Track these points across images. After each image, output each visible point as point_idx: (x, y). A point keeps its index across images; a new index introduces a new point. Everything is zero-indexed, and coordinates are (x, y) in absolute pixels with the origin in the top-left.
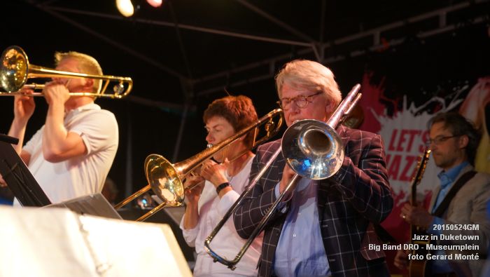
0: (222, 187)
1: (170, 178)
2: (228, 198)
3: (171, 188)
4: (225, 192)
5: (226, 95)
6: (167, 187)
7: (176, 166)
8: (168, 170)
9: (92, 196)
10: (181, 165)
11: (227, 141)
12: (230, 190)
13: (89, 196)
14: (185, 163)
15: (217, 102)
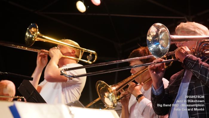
0: (139, 97)
1: (110, 93)
2: (143, 102)
3: (110, 98)
4: (141, 100)
5: (139, 47)
6: (108, 97)
7: (112, 86)
8: (109, 89)
9: (74, 102)
10: (115, 86)
11: (141, 72)
12: (144, 98)
13: (72, 102)
14: (117, 85)
15: (134, 51)
